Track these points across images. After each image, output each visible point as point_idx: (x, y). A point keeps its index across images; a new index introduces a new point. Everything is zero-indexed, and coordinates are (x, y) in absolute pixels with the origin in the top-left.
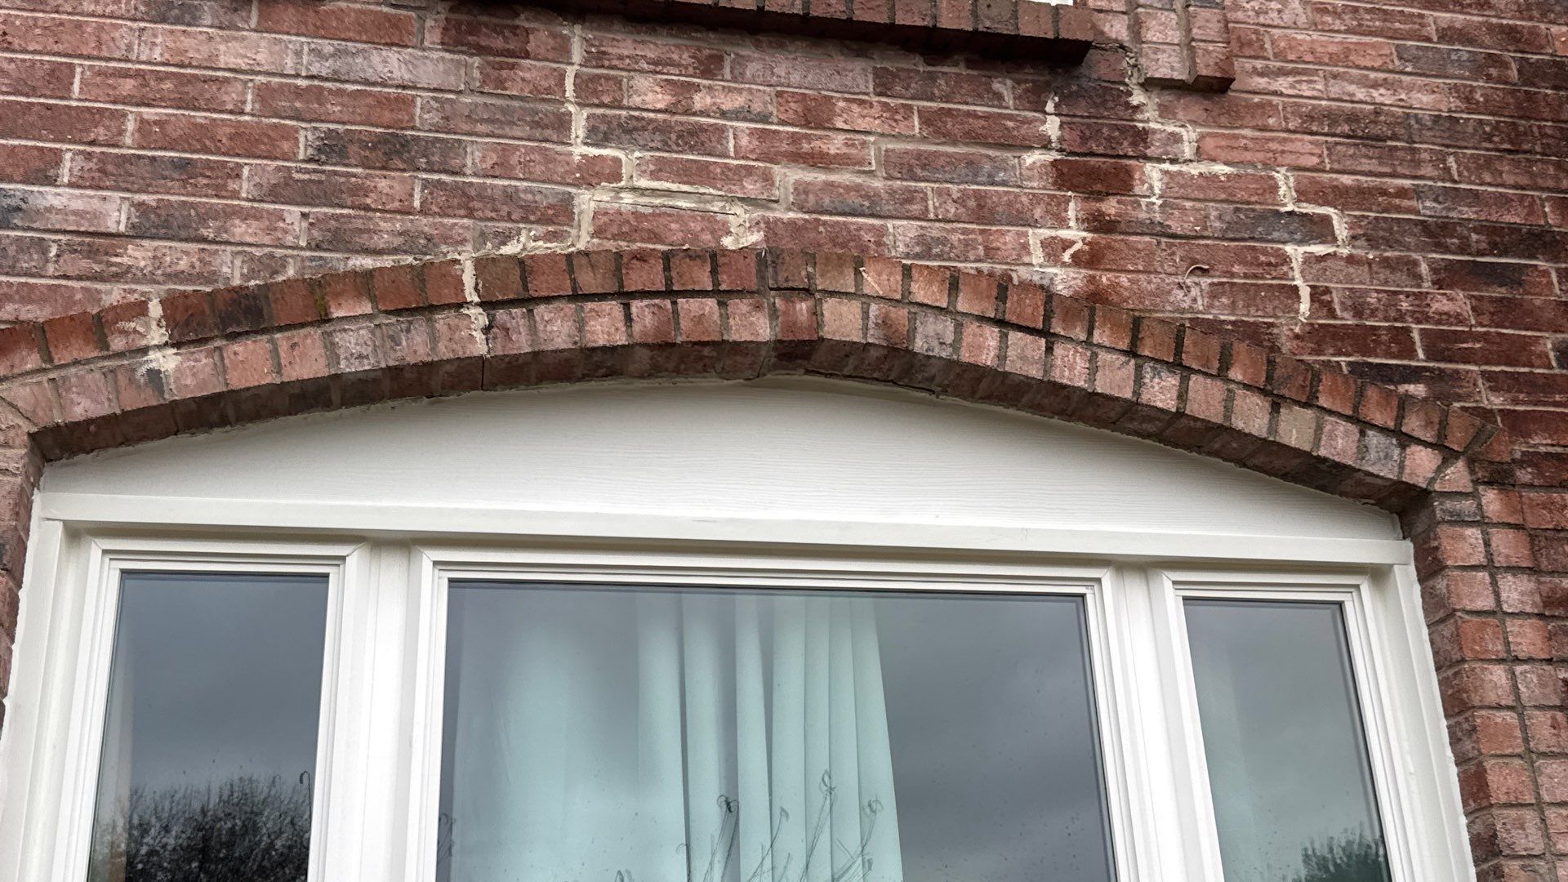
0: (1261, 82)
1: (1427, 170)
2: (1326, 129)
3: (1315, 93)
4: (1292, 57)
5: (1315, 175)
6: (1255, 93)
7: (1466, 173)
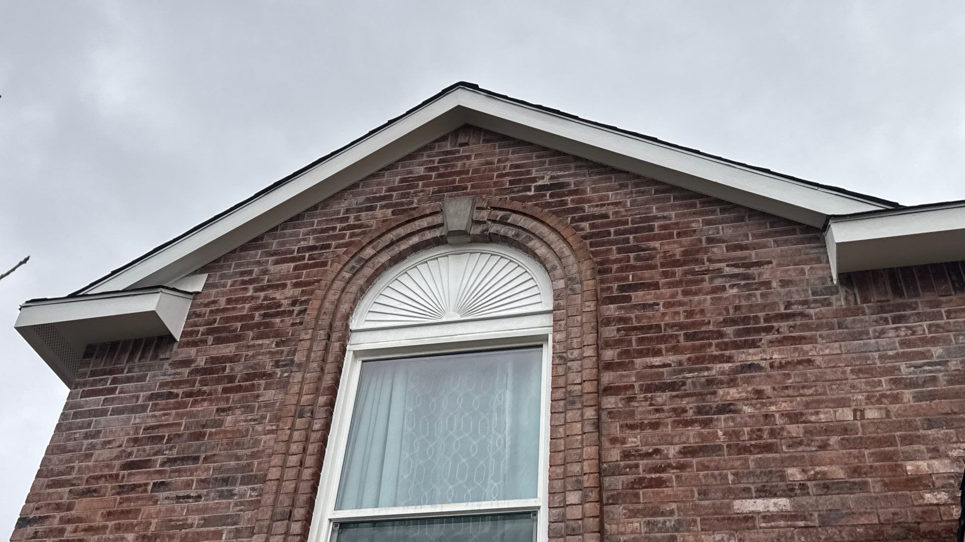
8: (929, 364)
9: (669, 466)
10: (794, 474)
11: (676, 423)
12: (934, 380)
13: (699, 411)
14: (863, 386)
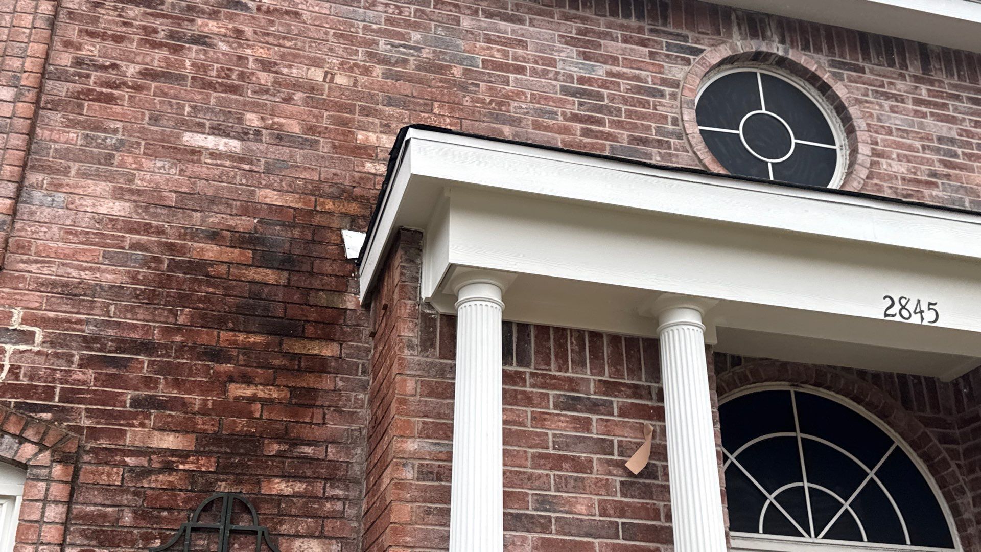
0: (23, 266)
1: (97, 311)
2: (49, 290)
3: (50, 273)
4: (44, 255)
5: (35, 311)
6: (17, 271)
7: (118, 313)
8: (405, 46)
9: (125, 84)
10: (252, 119)
11: (144, 42)
12: (405, 62)
13: (172, 35)
14: (341, 52)
